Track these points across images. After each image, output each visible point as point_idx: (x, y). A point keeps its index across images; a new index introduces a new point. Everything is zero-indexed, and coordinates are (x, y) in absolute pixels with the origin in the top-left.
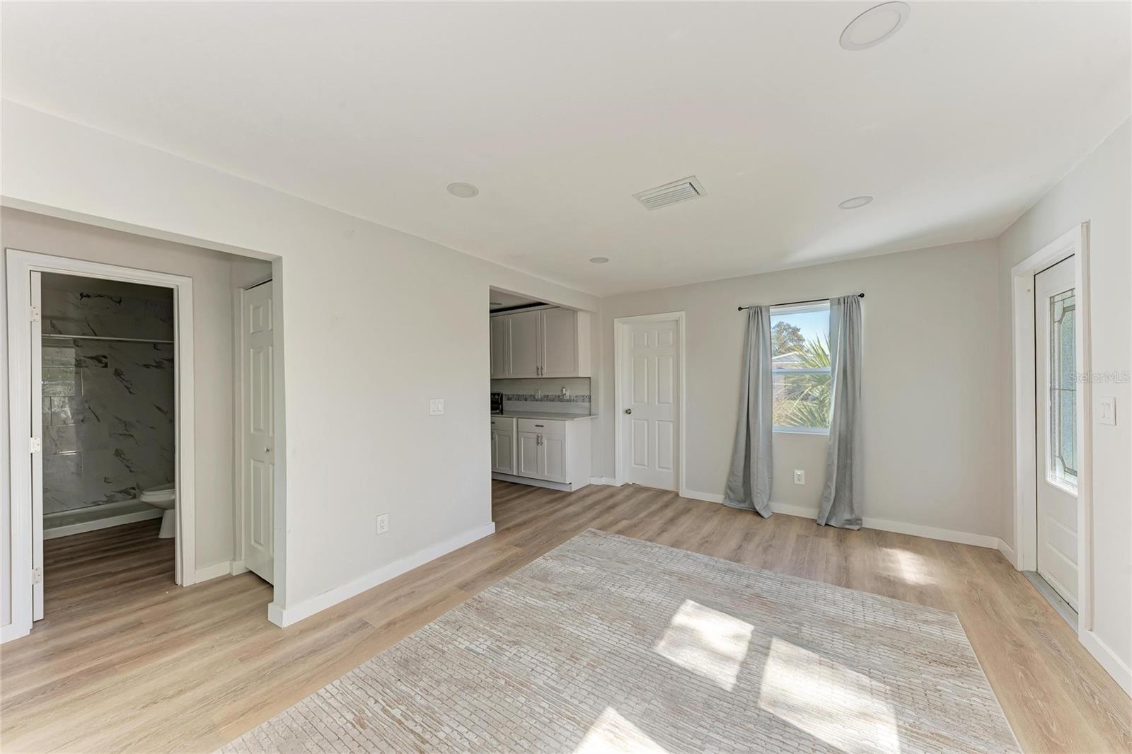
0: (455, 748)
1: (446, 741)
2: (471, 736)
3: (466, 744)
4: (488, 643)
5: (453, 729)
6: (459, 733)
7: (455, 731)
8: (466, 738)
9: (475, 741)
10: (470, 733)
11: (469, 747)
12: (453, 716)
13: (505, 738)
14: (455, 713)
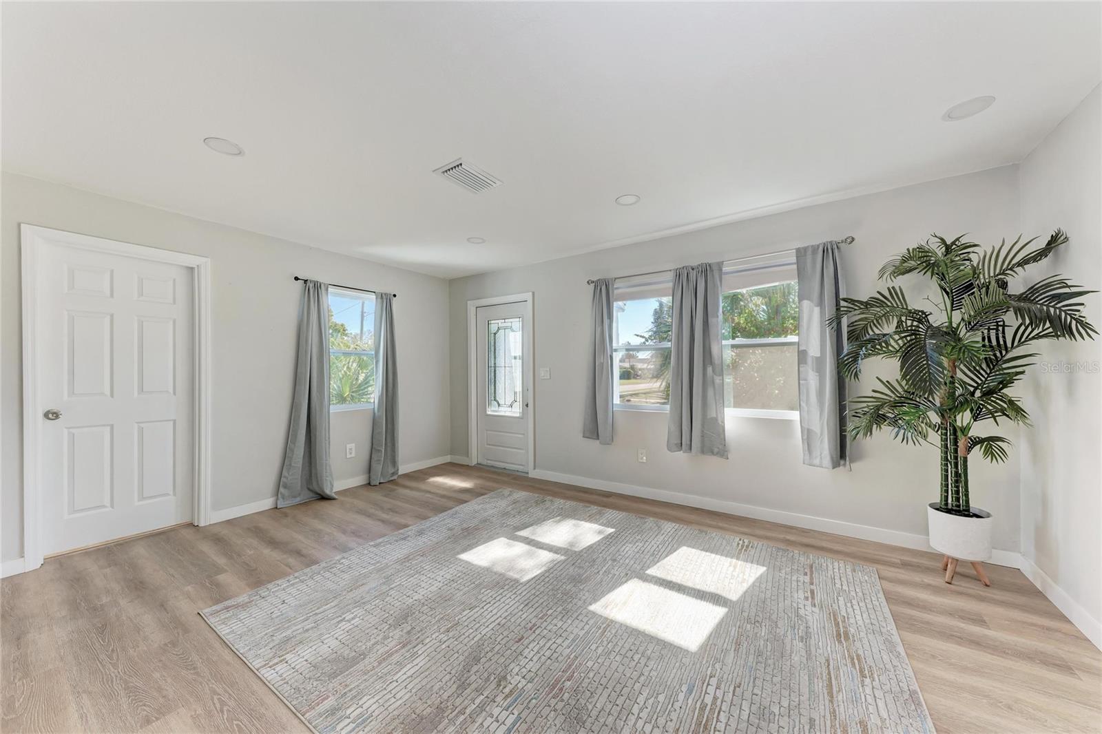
0: (658, 710)
1: (653, 721)
2: (641, 699)
3: (651, 701)
4: (496, 711)
5: (639, 718)
6: (641, 710)
7: (640, 716)
8: (645, 704)
9: (645, 694)
10: (638, 701)
11: (653, 698)
12: (622, 723)
13: (636, 671)
14: (618, 721)
